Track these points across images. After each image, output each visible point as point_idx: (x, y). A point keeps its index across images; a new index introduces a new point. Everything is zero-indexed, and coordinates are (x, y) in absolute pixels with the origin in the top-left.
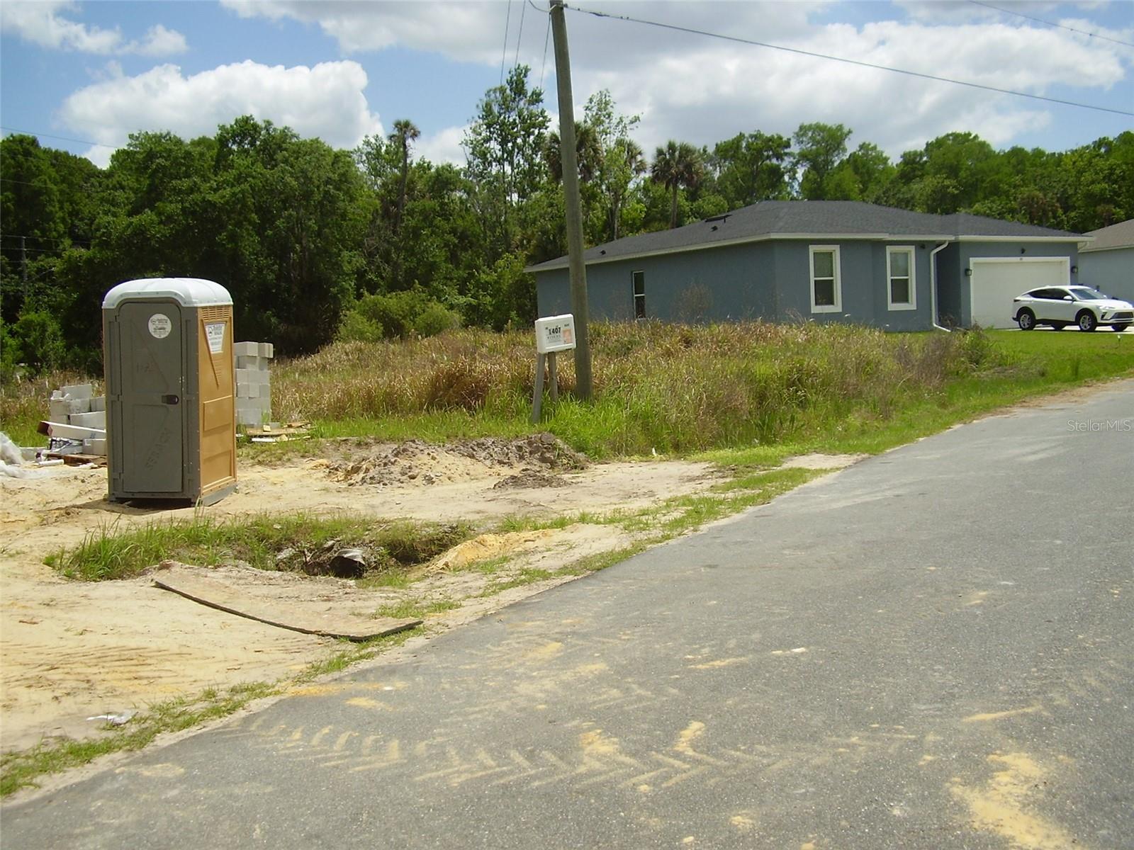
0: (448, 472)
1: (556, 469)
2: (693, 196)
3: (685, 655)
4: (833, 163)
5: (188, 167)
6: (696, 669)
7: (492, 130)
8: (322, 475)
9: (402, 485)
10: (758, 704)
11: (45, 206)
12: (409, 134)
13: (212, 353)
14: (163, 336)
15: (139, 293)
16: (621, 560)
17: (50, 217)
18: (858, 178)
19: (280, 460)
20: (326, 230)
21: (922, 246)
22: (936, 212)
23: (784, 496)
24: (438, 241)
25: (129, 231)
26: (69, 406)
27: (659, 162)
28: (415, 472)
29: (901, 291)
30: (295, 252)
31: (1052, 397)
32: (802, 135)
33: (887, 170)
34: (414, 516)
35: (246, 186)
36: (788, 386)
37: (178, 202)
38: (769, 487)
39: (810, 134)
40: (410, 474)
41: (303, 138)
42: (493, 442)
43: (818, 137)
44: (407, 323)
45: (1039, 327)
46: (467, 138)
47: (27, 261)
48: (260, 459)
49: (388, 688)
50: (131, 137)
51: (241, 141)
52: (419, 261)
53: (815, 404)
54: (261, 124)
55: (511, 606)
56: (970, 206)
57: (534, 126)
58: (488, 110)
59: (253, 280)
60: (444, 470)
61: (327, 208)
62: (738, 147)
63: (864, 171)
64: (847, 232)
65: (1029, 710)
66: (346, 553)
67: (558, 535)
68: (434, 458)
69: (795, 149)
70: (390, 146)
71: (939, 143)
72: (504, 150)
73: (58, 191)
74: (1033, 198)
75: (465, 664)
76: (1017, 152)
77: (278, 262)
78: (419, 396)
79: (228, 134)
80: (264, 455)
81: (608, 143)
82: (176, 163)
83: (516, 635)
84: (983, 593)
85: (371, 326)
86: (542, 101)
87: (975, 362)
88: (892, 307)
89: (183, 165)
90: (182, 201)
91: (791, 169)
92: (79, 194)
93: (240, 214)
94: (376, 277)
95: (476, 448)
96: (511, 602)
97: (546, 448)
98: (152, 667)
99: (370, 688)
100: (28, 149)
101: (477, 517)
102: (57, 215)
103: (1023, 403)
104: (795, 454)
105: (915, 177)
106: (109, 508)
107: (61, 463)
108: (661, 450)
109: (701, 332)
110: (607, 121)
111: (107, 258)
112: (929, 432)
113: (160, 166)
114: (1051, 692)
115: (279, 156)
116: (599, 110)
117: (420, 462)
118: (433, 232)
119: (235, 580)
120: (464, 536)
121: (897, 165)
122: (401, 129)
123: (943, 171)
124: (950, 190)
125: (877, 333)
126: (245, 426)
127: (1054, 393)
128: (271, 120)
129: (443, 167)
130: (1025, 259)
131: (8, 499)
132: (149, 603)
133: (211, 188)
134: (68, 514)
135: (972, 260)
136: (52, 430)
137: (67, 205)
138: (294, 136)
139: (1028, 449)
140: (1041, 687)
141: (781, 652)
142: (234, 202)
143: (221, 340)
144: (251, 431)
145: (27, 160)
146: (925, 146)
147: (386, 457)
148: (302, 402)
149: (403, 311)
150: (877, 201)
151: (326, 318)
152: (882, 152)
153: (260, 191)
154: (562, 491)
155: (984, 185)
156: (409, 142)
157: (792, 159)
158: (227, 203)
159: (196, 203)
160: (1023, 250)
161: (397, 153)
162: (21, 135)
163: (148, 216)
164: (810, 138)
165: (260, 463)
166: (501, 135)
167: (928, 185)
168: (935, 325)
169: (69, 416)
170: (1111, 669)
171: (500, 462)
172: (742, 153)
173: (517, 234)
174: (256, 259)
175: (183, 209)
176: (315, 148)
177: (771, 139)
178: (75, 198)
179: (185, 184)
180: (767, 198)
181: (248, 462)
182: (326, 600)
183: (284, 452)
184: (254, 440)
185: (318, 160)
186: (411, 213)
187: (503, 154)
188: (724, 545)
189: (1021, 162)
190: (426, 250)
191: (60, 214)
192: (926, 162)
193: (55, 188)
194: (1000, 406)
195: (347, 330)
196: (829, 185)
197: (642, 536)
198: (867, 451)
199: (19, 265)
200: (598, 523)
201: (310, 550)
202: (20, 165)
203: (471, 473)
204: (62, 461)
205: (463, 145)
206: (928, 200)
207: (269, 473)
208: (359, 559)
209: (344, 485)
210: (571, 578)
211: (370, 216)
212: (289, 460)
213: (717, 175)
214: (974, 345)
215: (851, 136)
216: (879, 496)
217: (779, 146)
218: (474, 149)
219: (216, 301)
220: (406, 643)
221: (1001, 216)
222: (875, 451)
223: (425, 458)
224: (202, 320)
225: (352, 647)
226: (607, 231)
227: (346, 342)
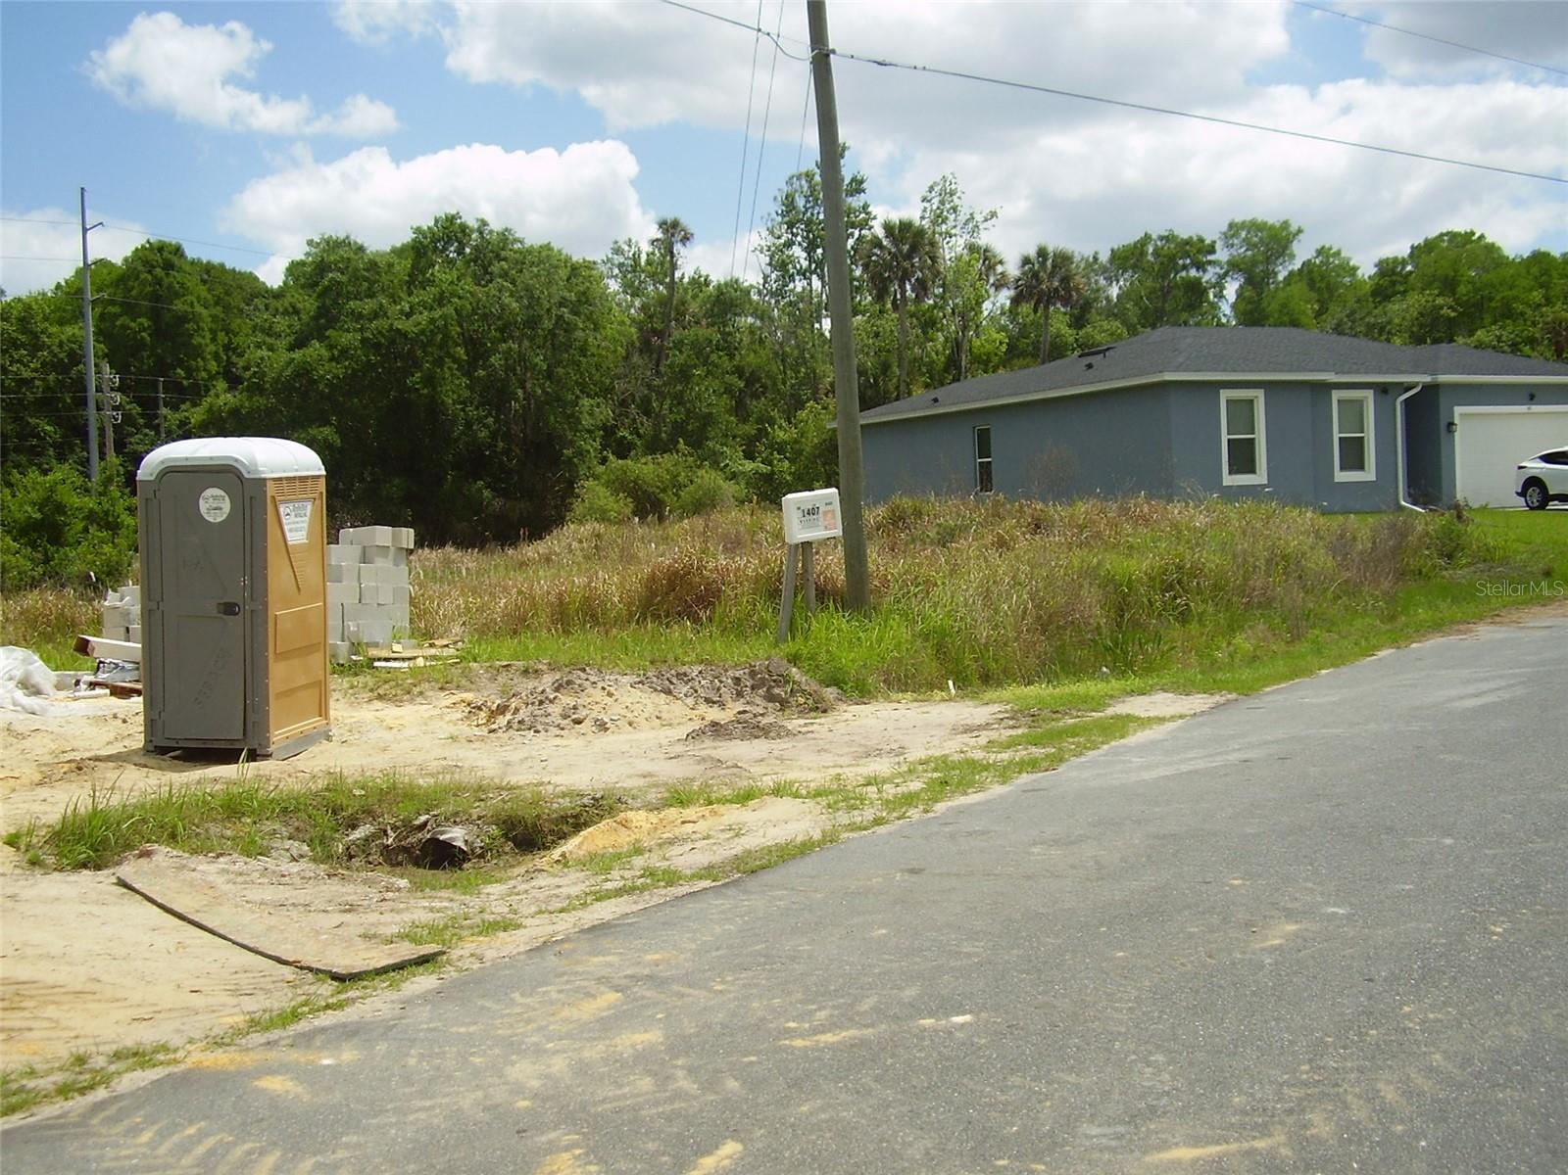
0: (629, 715)
1: (788, 712)
2: (1078, 322)
3: (788, 1021)
4: (1276, 274)
5: (372, 283)
6: (791, 1046)
7: (795, 230)
8: (459, 716)
9: (562, 732)
10: (845, 1114)
11: (191, 336)
12: (678, 237)
13: (289, 543)
14: (219, 520)
15: (187, 459)
16: (794, 857)
17: (197, 352)
18: (1314, 295)
19: (409, 693)
20: (559, 369)
21: (1383, 390)
22: (1425, 343)
23: (1083, 759)
24: (716, 384)
25: (288, 372)
26: (129, 614)
27: (1024, 274)
28: (581, 713)
29: (1353, 454)
30: (517, 400)
31: (1543, 609)
32: (1233, 236)
33: (1356, 285)
34: (555, 779)
35: (449, 310)
36: (1164, 591)
37: (355, 330)
38: (1069, 744)
39: (1243, 234)
40: (574, 717)
41: (528, 243)
42: (700, 672)
43: (1255, 239)
44: (668, 498)
45: (1554, 505)
46: (763, 243)
47: (164, 411)
48: (381, 692)
49: (326, 1062)
50: (310, 243)
51: (445, 249)
52: (688, 411)
53: (1201, 615)
54: (472, 223)
55: (593, 928)
56: (1471, 333)
57: (853, 226)
58: (789, 203)
59: (459, 439)
60: (624, 712)
61: (560, 341)
62: (1143, 253)
63: (1323, 286)
64: (1274, 370)
65: (1260, 1144)
66: (442, 833)
67: (733, 814)
68: (610, 695)
69: (1222, 255)
70: (653, 253)
71: (1429, 246)
72: (810, 259)
73: (210, 316)
74: (1561, 323)
75: (463, 1024)
76: (1539, 259)
77: (494, 413)
78: (630, 604)
79: (426, 238)
80: (387, 686)
81: (952, 249)
82: (356, 278)
83: (566, 978)
84: (1291, 928)
85: (618, 501)
86: (864, 191)
87: (1446, 556)
88: (1341, 476)
89: (366, 279)
90: (361, 330)
91: (1217, 283)
92: (239, 321)
93: (441, 347)
94: (631, 434)
95: (674, 680)
96: (596, 923)
97: (774, 681)
98: (26, 1014)
99: (302, 1060)
100: (169, 260)
101: (641, 782)
102: (208, 350)
103: (1494, 617)
104: (1132, 693)
105: (1394, 294)
106: (142, 762)
107: (105, 695)
108: (962, 683)
109: (1057, 512)
110: (952, 217)
111: (258, 408)
112: (1337, 661)
113: (335, 283)
114: (1312, 1112)
115: (495, 268)
116: (942, 202)
117: (589, 700)
118: (709, 372)
119: (232, 876)
120: (611, 811)
121: (1370, 277)
122: (667, 230)
123: (1436, 284)
124: (1445, 311)
125: (1309, 514)
126: (368, 645)
127: (1545, 602)
128: (486, 219)
129: (726, 284)
130: (1536, 408)
131: (11, 745)
132: (95, 909)
133: (402, 312)
134: (80, 769)
135: (1458, 410)
136: (93, 649)
137: (222, 337)
138: (516, 240)
139: (1471, 689)
140: (1300, 1100)
141: (933, 1021)
142: (431, 331)
143: (306, 525)
144: (373, 652)
145: (167, 274)
146: (1409, 251)
147: (543, 691)
148: (469, 610)
149: (662, 482)
150: (1338, 330)
151: (559, 491)
152: (1349, 260)
153: (469, 316)
154: (777, 745)
155: (1493, 304)
156: (678, 248)
157: (1218, 270)
158: (423, 332)
159: (380, 332)
160: (1532, 395)
161: (662, 264)
162: (160, 241)
163: (316, 349)
164: (1244, 240)
165: (380, 697)
166: (807, 237)
167: (1413, 306)
168: (1403, 503)
169: (128, 629)
170: (1430, 1069)
171: (708, 701)
172: (1148, 261)
173: (828, 374)
174: (463, 410)
175: (363, 341)
176: (544, 258)
177: (1188, 242)
178: (233, 326)
179: (368, 306)
180: (1186, 323)
181: (364, 696)
182: (345, 911)
183: (416, 682)
184: (376, 664)
185: (549, 274)
186: (679, 345)
187: (810, 265)
188: (952, 837)
189: (1546, 272)
190: (698, 397)
191: (212, 348)
192: (1411, 272)
193: (205, 312)
194: (1459, 623)
195: (585, 508)
196: (1272, 307)
197: (843, 818)
198: (1236, 689)
199: (156, 416)
200: (796, 796)
201: (394, 828)
202: (159, 282)
203: (664, 715)
204: (108, 691)
205: (758, 252)
206: (1413, 325)
207: (390, 712)
208: (460, 844)
209: (484, 731)
210: (707, 883)
211: (621, 351)
212: (421, 693)
213: (1114, 292)
214: (1448, 533)
215: (1301, 236)
216: (1219, 761)
217: (1199, 251)
218: (772, 257)
219: (297, 470)
220: (403, 986)
221: (1515, 347)
222: (1247, 690)
223: (597, 694)
224: (273, 497)
225: (328, 988)
226: (953, 368)
227: (581, 522)
